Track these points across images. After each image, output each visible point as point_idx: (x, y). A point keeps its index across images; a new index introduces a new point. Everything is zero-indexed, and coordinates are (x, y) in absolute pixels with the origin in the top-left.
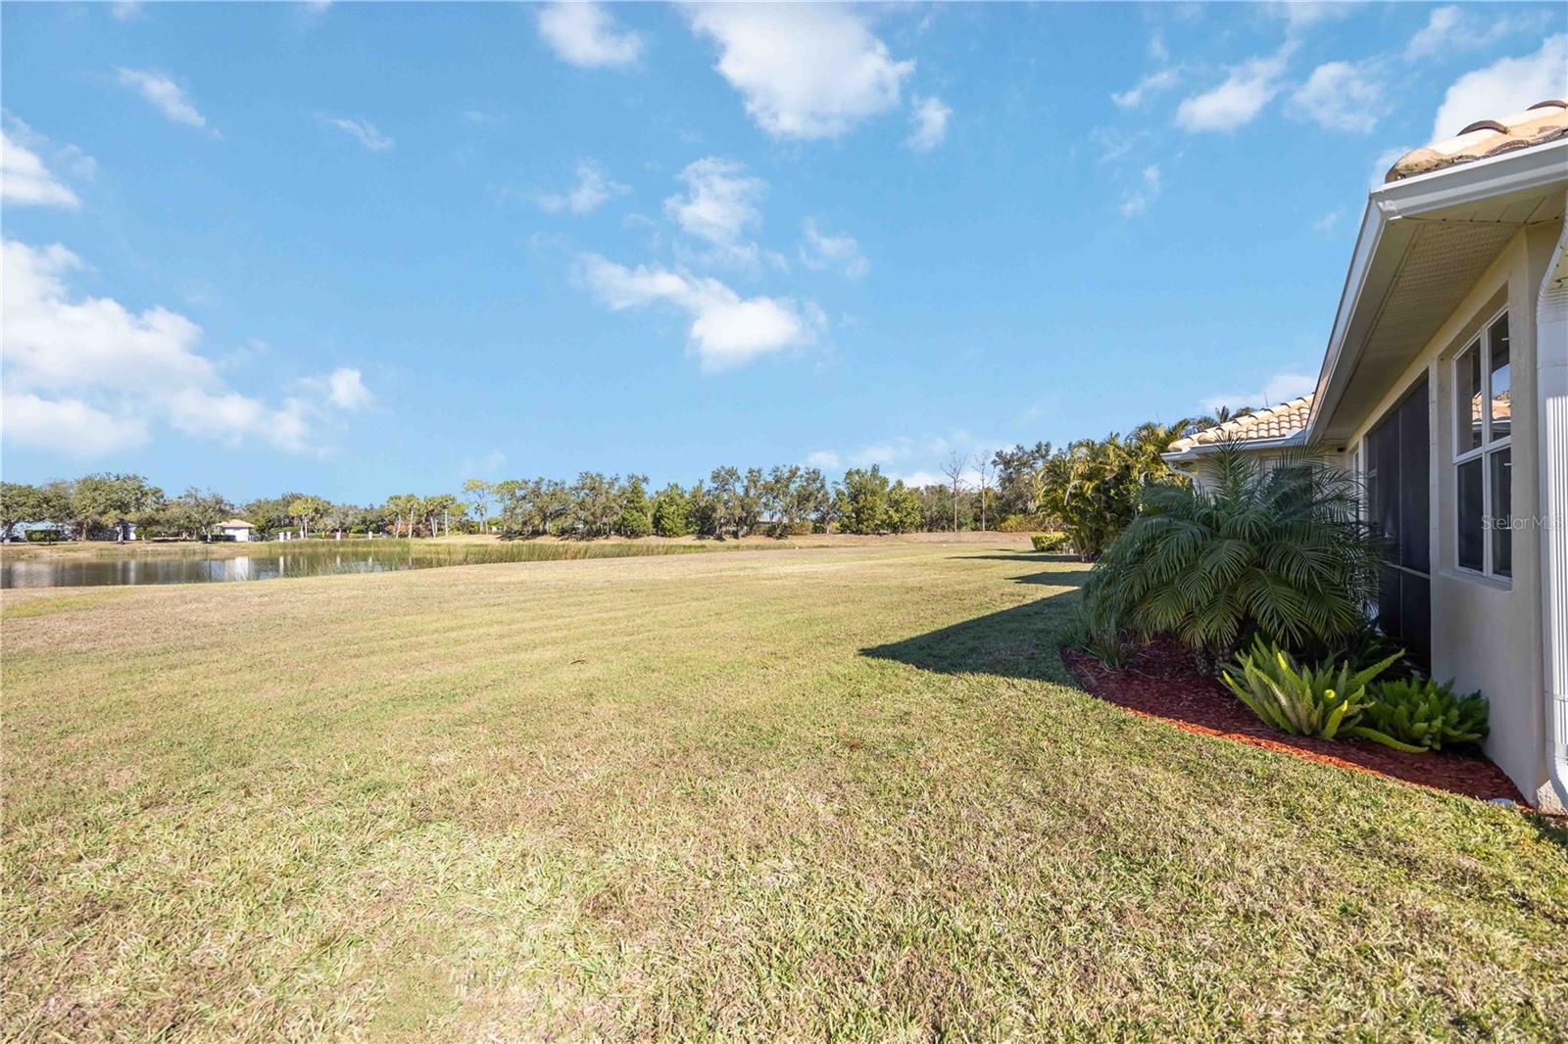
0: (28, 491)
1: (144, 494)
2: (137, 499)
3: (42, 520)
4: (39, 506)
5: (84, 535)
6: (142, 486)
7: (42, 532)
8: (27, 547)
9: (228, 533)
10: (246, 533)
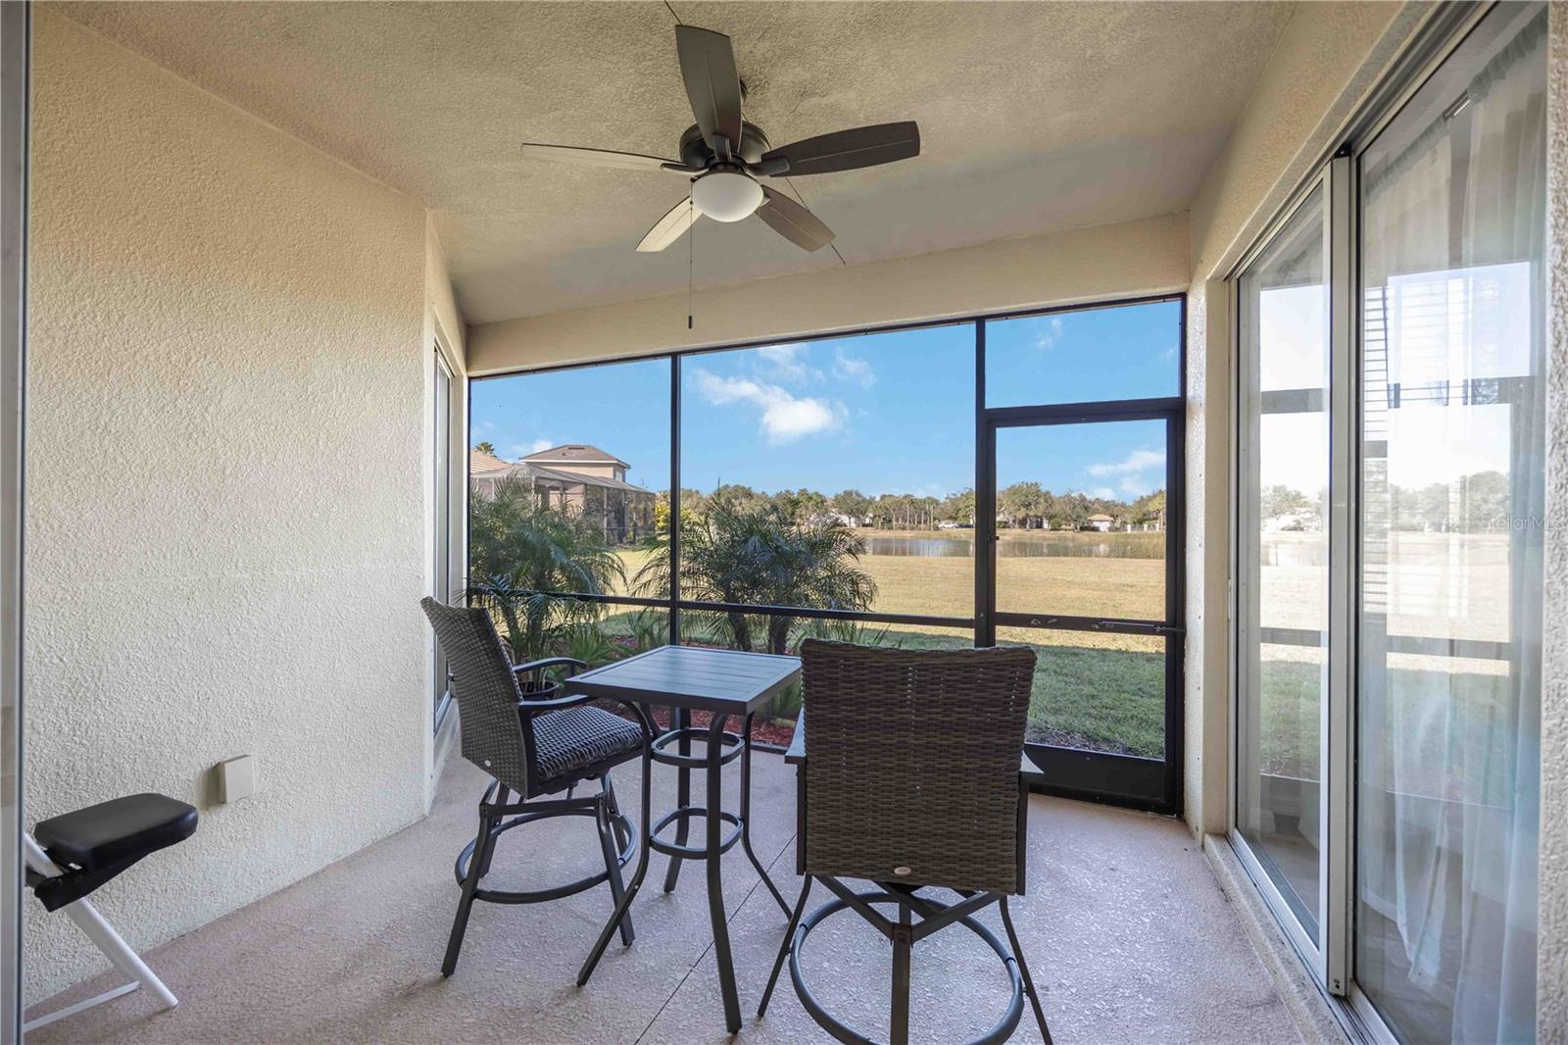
9: (1096, 524)
10: (1108, 525)
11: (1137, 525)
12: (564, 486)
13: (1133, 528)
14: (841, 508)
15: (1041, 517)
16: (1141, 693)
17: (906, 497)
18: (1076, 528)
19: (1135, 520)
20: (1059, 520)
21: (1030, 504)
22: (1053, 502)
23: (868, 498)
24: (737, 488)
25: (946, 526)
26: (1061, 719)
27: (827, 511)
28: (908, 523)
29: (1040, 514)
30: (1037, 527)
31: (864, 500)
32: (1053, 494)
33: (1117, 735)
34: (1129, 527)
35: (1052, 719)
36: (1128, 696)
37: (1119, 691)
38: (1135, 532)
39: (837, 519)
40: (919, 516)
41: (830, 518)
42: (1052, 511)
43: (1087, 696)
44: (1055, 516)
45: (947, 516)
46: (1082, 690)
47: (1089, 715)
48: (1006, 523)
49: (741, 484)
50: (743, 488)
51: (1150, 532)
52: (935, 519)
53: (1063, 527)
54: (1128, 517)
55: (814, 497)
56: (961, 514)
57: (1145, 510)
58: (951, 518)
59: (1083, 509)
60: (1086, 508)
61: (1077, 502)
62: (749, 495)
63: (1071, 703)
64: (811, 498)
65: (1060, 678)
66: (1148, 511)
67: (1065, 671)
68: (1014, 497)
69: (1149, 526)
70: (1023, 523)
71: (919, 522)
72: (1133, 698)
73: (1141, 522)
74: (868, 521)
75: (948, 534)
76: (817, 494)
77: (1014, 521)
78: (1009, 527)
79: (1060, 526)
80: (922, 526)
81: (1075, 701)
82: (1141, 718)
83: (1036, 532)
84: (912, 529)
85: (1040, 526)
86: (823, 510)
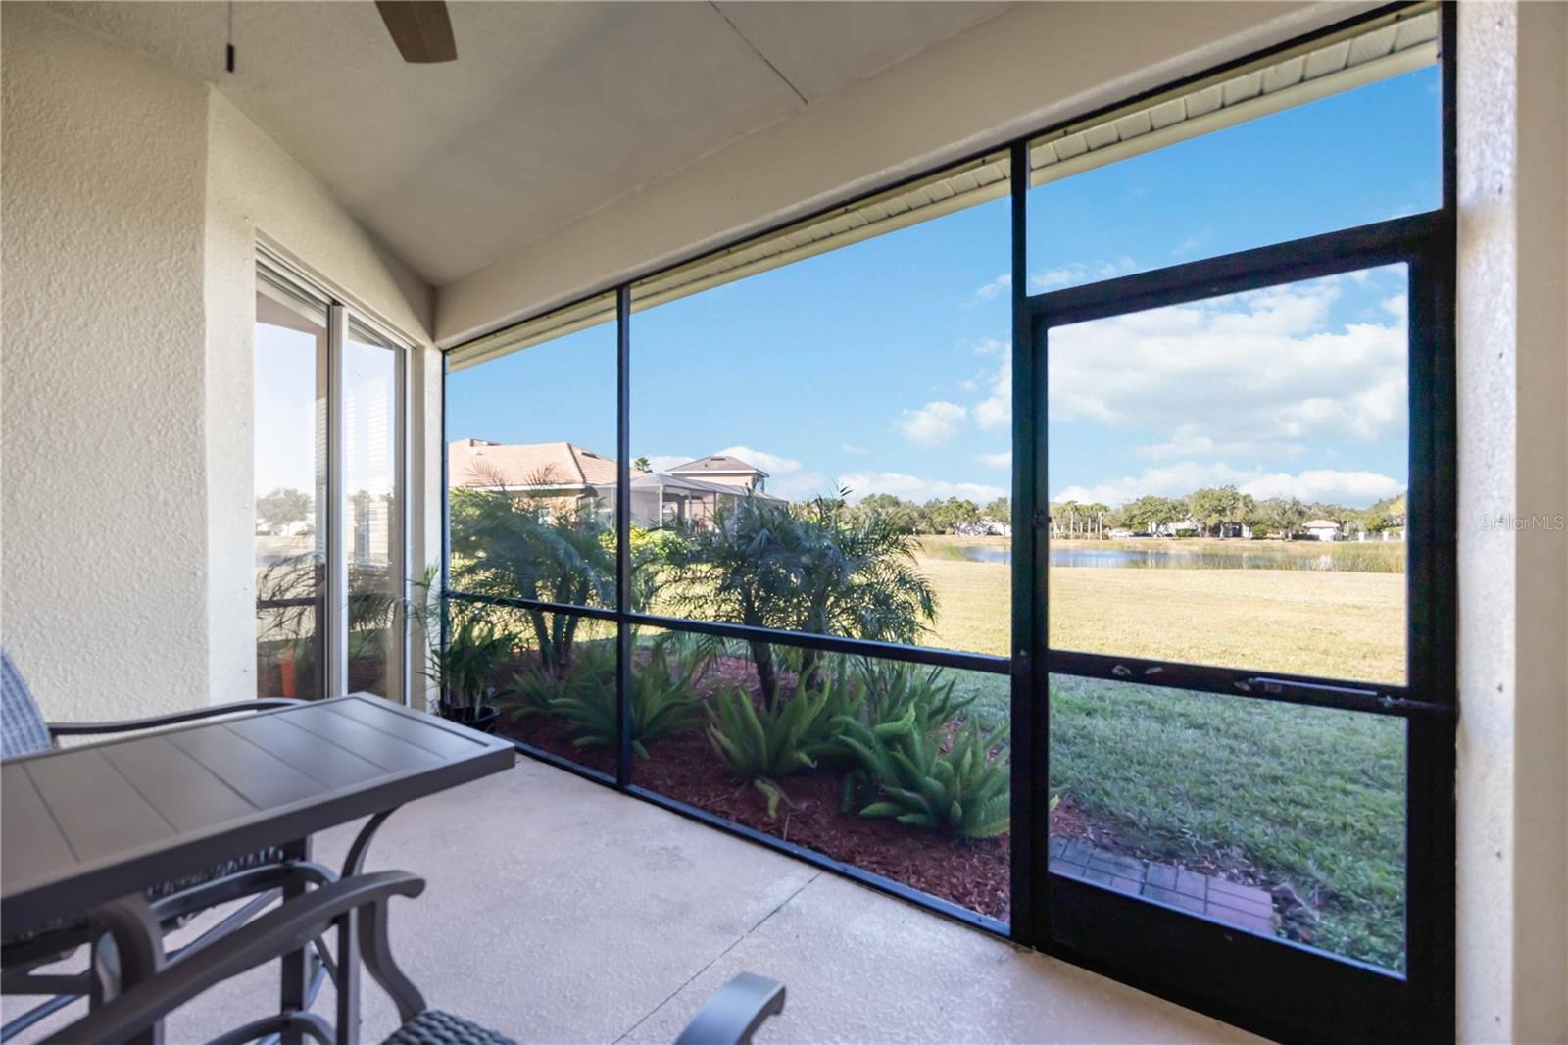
1: (1237, 500)
2: (1232, 504)
6: (1236, 493)
7: (1185, 530)
9: (1313, 532)
10: (1332, 533)
11: (1374, 533)
12: (697, 495)
13: (1366, 537)
14: (994, 516)
15: (1239, 524)
16: (1365, 779)
18: (1287, 537)
19: (1371, 527)
20: (1263, 527)
21: (1224, 509)
22: (1254, 506)
24: (883, 497)
25: (1118, 535)
26: (1210, 816)
27: (979, 519)
28: (1072, 531)
29: (1237, 521)
30: (1234, 536)
32: (1254, 498)
33: (1310, 862)
34: (1361, 535)
35: (1193, 817)
36: (1338, 782)
37: (1323, 773)
38: (1370, 541)
39: (990, 527)
40: (1085, 525)
41: (983, 526)
42: (1253, 517)
43: (1264, 778)
44: (1258, 523)
45: (1119, 523)
46: (1258, 765)
47: (1264, 814)
48: (1193, 531)
49: (888, 494)
50: (890, 497)
51: (1392, 541)
52: (1104, 527)
53: (1268, 535)
54: (1360, 524)
55: (965, 505)
56: (1136, 521)
57: (1384, 515)
58: (1124, 526)
59: (1297, 515)
60: (1301, 513)
61: (1287, 506)
62: (896, 503)
63: (1235, 789)
64: (961, 506)
65: (1224, 741)
66: (1389, 515)
67: (1234, 729)
68: (1203, 502)
69: (1391, 535)
70: (1215, 531)
71: (1085, 531)
72: (1350, 787)
73: (1379, 530)
75: (1120, 544)
76: (969, 503)
77: (1204, 529)
78: (1197, 536)
79: (1265, 534)
80: (1089, 534)
81: (1242, 786)
82: (1363, 832)
83: (1233, 542)
84: (1077, 538)
85: (1237, 534)
86: (975, 519)
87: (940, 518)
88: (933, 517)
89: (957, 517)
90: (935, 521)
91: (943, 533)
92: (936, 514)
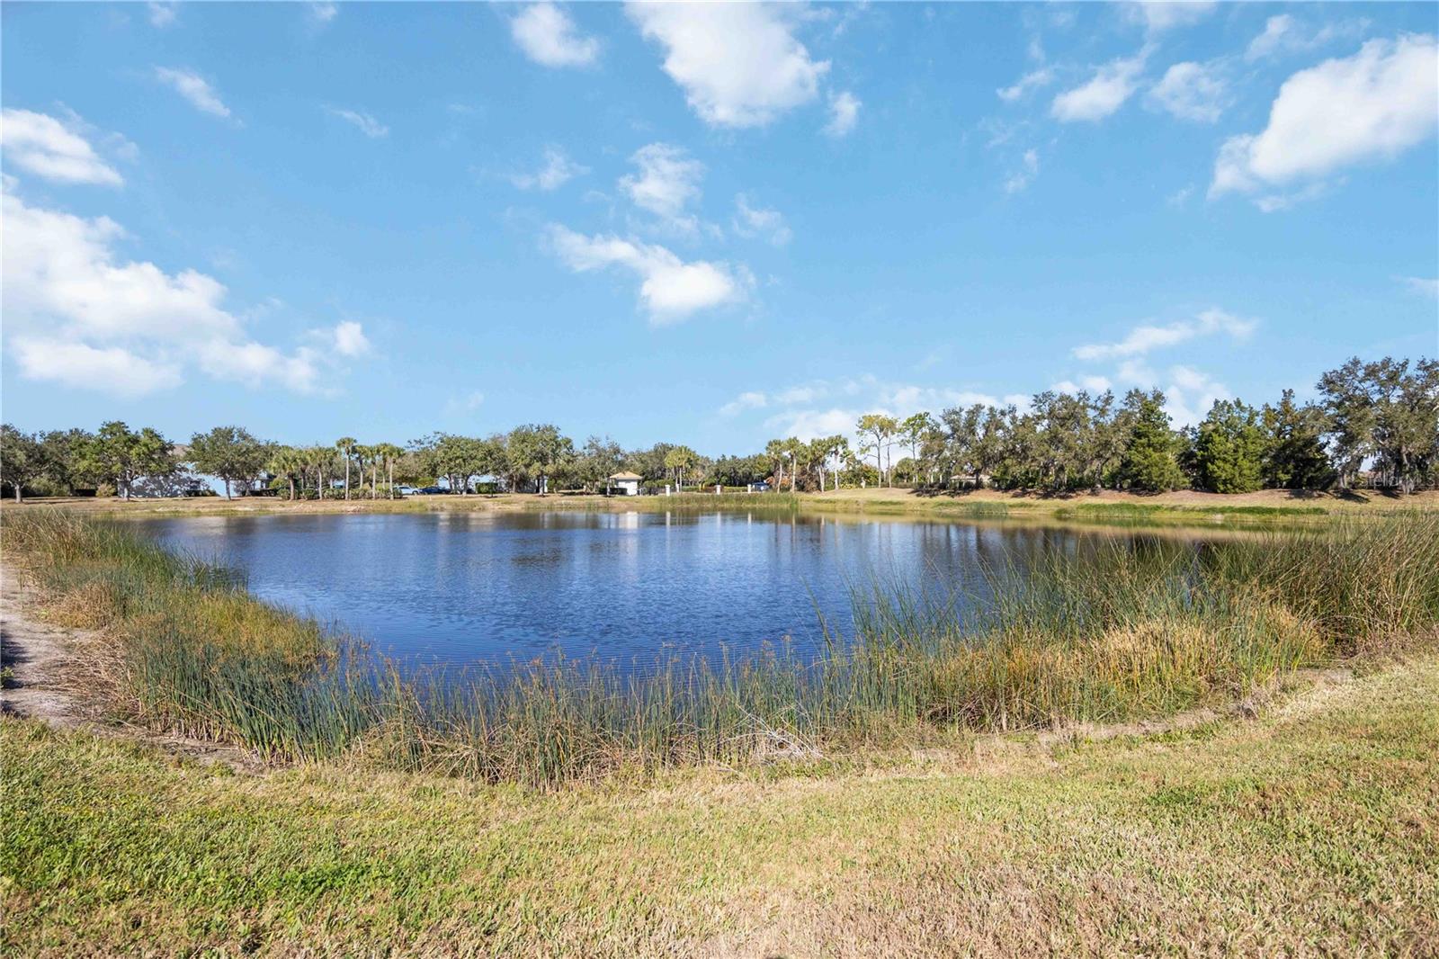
0: (477, 445)
1: (559, 445)
2: (553, 451)
3: (486, 472)
4: (486, 459)
5: (514, 488)
6: (557, 437)
7: (487, 484)
8: (476, 499)
9: (620, 485)
10: (636, 485)
14: (206, 462)
17: (341, 443)
23: (263, 444)
27: (172, 468)
31: (258, 447)
55: (143, 439)
64: (135, 441)
74: (258, 486)
76: (151, 434)
78: (498, 492)
86: (165, 467)
87: (82, 465)
88: (68, 462)
89: (125, 462)
90: (71, 469)
91: (91, 493)
92: (74, 455)
